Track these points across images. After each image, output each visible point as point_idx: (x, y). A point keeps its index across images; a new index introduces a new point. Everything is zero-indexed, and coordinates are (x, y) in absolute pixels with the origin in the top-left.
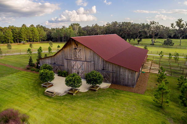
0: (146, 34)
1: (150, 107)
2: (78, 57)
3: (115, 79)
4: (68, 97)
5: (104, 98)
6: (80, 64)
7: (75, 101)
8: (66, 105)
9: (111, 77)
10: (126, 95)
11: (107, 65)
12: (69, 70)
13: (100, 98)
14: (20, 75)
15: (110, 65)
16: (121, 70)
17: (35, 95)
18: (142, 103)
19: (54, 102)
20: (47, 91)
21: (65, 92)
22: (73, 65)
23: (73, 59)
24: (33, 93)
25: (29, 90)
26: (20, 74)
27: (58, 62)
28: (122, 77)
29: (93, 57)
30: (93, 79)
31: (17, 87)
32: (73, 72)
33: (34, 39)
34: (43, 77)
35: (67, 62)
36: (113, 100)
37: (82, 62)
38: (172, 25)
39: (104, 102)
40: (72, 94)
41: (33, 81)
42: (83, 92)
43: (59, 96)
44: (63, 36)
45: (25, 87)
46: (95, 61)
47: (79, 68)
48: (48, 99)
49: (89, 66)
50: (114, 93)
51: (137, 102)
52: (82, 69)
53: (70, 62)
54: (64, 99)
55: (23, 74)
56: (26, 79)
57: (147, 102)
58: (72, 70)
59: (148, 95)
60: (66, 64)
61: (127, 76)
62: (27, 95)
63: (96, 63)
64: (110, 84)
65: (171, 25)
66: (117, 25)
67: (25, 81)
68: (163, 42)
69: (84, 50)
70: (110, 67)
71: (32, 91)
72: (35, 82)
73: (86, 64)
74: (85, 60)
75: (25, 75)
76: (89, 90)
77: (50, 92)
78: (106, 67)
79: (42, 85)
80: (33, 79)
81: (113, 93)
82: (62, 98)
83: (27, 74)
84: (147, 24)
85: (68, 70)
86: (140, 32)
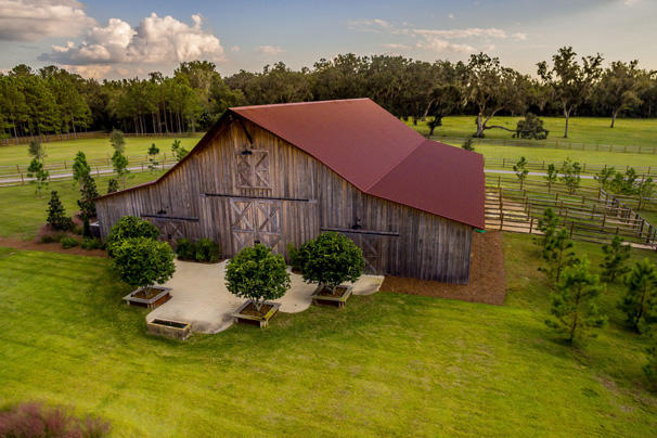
0: (458, 99)
1: (536, 347)
2: (254, 184)
3: (400, 258)
4: (245, 337)
5: (377, 329)
6: (263, 211)
7: (271, 348)
8: (245, 366)
9: (384, 251)
10: (447, 313)
11: (369, 210)
12: (222, 236)
13: (362, 328)
14: (19, 266)
15: (379, 211)
16: (422, 226)
17: (110, 338)
18: (507, 335)
19: (197, 361)
20: (156, 322)
21: (227, 318)
22: (237, 214)
23: (236, 192)
24: (99, 332)
25: (75, 321)
26: (21, 263)
27: (174, 209)
28: (424, 247)
29: (316, 181)
30: (332, 261)
31: (20, 314)
32: (236, 244)
33: (41, 125)
34: (134, 267)
35: (212, 205)
36: (409, 332)
37: (271, 202)
38: (542, 67)
39: (377, 341)
40: (257, 324)
41: (86, 287)
42: (291, 312)
43: (206, 337)
44: (155, 109)
45: (57, 312)
46: (324, 195)
47: (262, 227)
48: (166, 352)
49: (299, 218)
50: (407, 307)
51: (489, 332)
52: (274, 230)
53: (224, 207)
54: (229, 345)
55: (31, 261)
56: (52, 279)
57: (523, 329)
58: (235, 234)
59: (519, 308)
60: (206, 214)
61: (443, 246)
62: (74, 341)
63: (327, 202)
64: (382, 278)
65: (538, 68)
66: (356, 66)
67: (48, 289)
68: (515, 127)
69: (280, 156)
70: (379, 217)
71: (92, 324)
72: (94, 290)
73: (288, 209)
74: (283, 195)
75: (45, 266)
76: (313, 303)
77: (167, 323)
78: (365, 217)
79: (128, 297)
80: (80, 280)
81: (402, 307)
82: (220, 340)
83: (47, 262)
84: (460, 63)
85: (217, 236)
86: (436, 94)
